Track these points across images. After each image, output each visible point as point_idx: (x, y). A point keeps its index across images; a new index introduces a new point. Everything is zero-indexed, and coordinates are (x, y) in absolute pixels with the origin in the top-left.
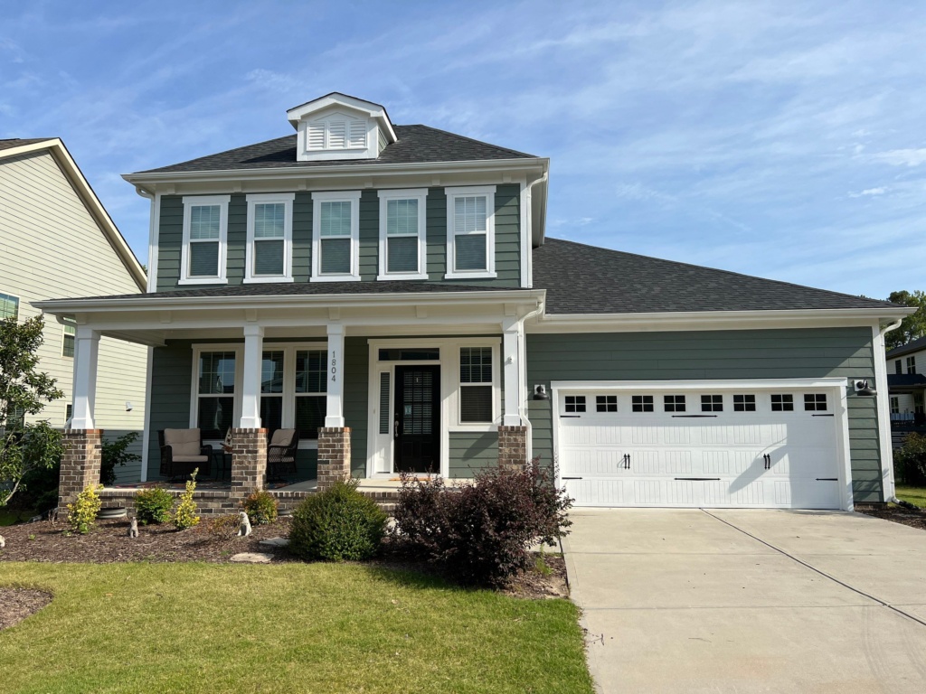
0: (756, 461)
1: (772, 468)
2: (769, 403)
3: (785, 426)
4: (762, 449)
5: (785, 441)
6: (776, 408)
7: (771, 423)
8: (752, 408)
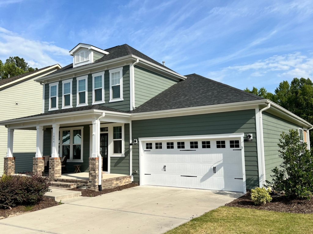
0: (211, 169)
1: (216, 173)
2: (216, 144)
3: (222, 154)
4: (213, 164)
5: (222, 161)
6: (218, 147)
7: (216, 153)
8: (209, 147)
